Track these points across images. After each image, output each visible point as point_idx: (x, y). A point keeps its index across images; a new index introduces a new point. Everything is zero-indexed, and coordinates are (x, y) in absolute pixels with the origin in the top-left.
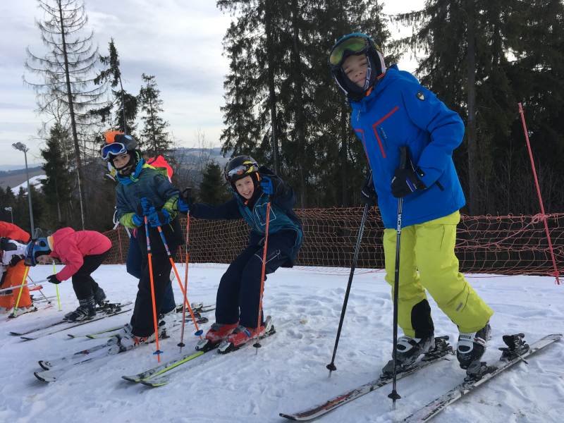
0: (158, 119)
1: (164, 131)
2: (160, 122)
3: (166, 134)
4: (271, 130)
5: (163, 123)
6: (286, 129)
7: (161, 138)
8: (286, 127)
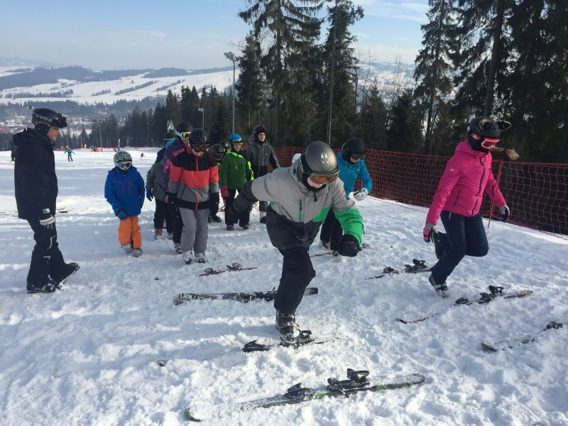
0: (347, 33)
1: (350, 46)
2: (347, 36)
3: (352, 49)
4: (490, 58)
5: (351, 37)
6: (506, 58)
7: (345, 53)
8: (507, 56)
